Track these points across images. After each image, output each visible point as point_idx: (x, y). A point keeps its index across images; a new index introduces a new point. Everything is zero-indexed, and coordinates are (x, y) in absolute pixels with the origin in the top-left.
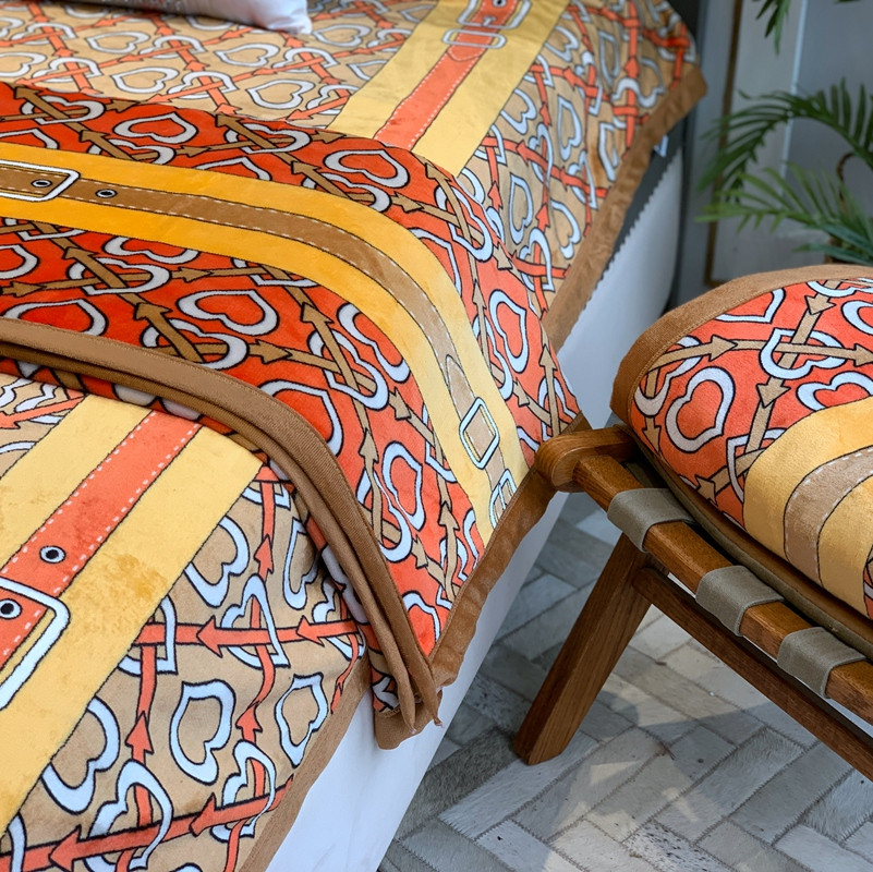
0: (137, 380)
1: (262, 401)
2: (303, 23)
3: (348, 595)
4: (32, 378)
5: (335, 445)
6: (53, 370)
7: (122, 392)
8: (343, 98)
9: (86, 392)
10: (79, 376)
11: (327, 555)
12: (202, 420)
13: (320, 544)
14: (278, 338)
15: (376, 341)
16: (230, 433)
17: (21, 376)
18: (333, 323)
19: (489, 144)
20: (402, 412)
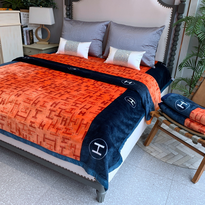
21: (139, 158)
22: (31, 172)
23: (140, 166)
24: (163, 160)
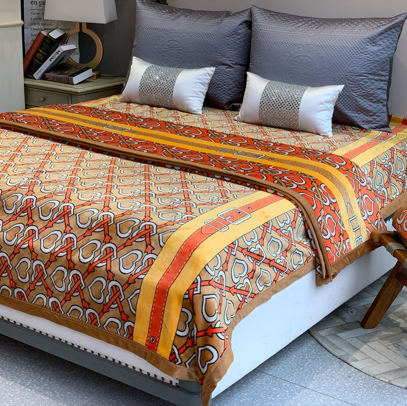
0: (271, 188)
1: (299, 196)
2: (330, 134)
3: (312, 242)
4: (249, 187)
5: (314, 208)
6: (254, 185)
7: (268, 190)
8: (335, 149)
9: (260, 190)
10: (259, 186)
11: (309, 231)
12: (284, 197)
13: (307, 228)
14: (305, 186)
15: (329, 192)
16: (290, 200)
17: (247, 186)
18: (319, 186)
19: (372, 163)
20: (333, 209)
21: (315, 371)
22: (31, 381)
23: (312, 387)
24: (381, 379)
